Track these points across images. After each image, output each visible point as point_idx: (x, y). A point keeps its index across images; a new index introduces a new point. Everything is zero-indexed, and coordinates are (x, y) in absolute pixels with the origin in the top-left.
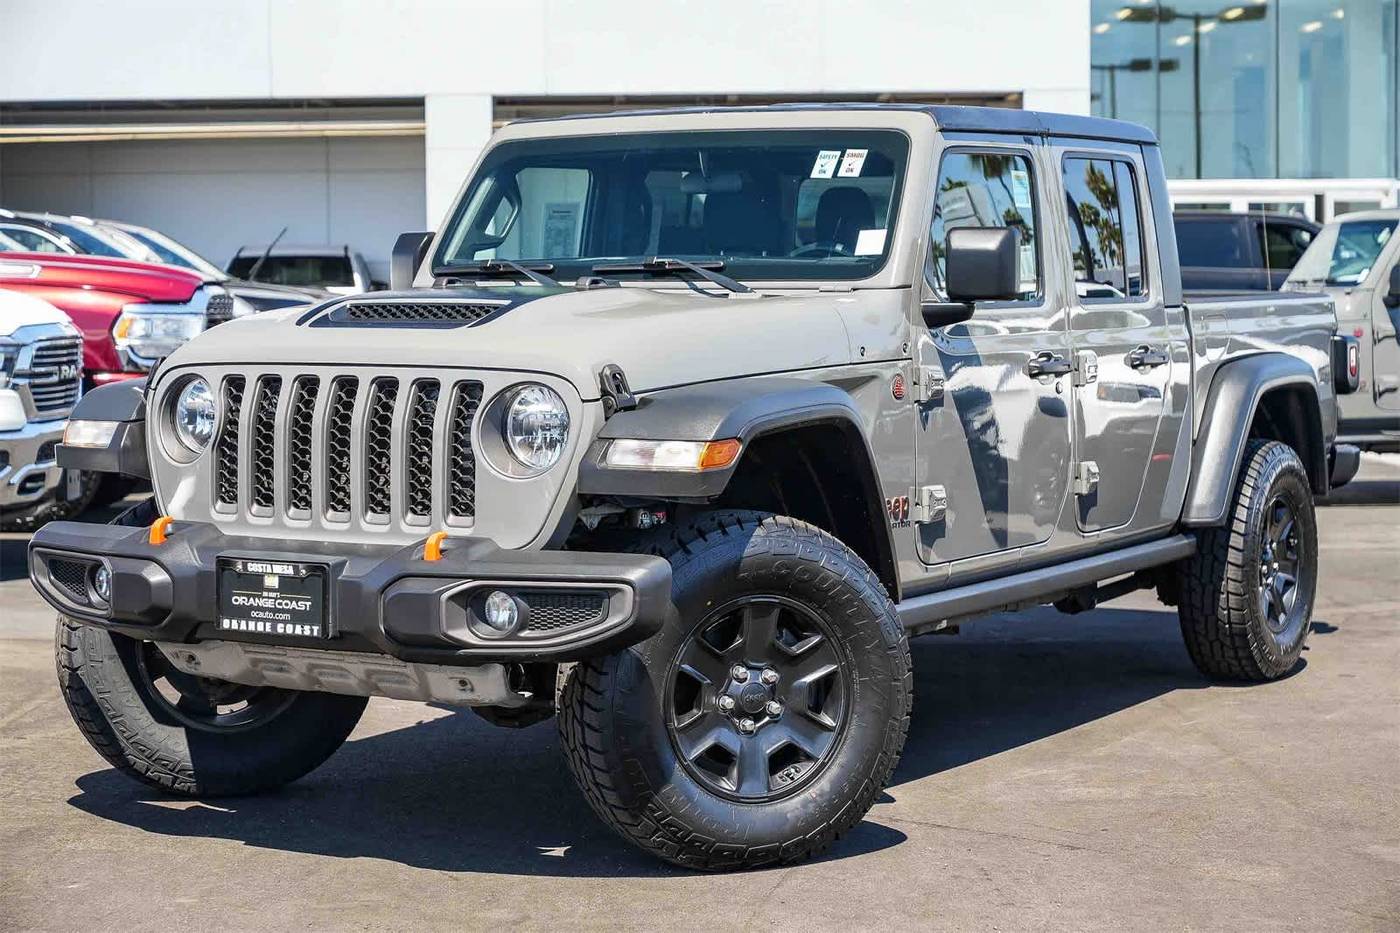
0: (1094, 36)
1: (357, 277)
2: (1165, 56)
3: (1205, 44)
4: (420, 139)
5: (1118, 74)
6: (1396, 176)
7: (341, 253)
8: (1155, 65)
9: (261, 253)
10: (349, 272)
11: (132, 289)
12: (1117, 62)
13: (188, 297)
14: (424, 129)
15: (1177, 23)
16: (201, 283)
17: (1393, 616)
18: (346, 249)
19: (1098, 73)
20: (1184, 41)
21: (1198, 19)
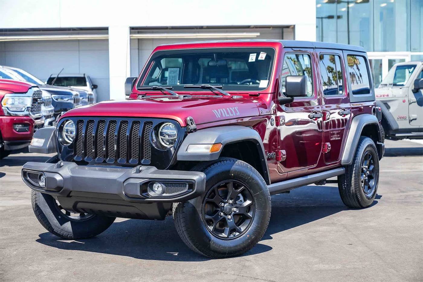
0: (317, 8)
1: (88, 83)
2: (338, 14)
3: (350, 10)
4: (107, 40)
5: (324, 20)
6: (410, 51)
7: (83, 76)
8: (335, 17)
9: (56, 76)
10: (85, 82)
11: (8, 89)
12: (324, 16)
13: (26, 91)
14: (108, 37)
15: (342, 4)
16: (31, 87)
17: (421, 196)
18: (84, 75)
19: (318, 19)
20: (344, 9)
21: (348, 3)
